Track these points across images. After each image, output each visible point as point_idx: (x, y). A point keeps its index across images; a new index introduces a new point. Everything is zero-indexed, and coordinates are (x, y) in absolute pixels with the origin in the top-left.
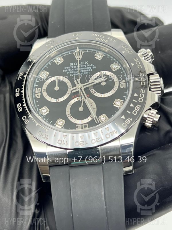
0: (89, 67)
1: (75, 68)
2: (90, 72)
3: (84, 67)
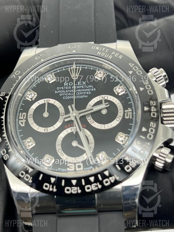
0: (87, 89)
1: (69, 89)
2: (88, 95)
3: (81, 88)
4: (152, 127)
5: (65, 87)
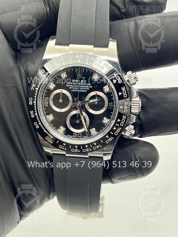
2: (87, 90)
4: (123, 119)
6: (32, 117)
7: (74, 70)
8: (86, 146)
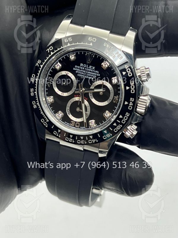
0: (95, 73)
1: (83, 70)
3: (91, 71)
4: (126, 116)
5: (80, 67)
6: (31, 95)
7: (85, 53)
8: (82, 138)
